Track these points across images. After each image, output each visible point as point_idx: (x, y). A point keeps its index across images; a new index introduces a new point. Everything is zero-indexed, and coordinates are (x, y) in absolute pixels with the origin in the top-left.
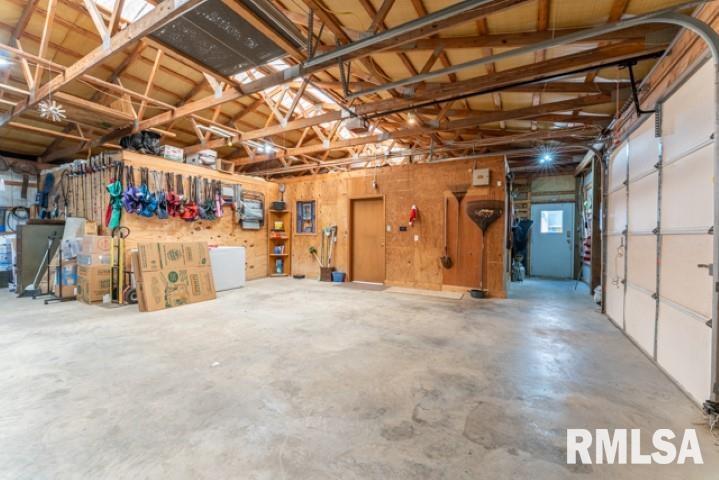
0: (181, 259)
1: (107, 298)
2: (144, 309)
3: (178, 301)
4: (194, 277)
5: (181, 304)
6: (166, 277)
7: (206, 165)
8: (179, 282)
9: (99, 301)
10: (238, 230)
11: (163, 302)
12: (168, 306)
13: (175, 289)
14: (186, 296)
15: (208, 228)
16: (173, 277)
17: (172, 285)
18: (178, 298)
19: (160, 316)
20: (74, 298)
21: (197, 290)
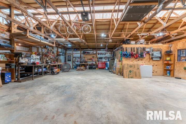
0: (132, 68)
1: (119, 74)
2: (124, 77)
3: (131, 77)
4: (135, 72)
5: (132, 78)
6: (129, 71)
7: (141, 44)
8: (131, 73)
9: (118, 74)
10: (151, 61)
11: (128, 77)
12: (129, 78)
13: (131, 74)
14: (133, 77)
15: (142, 60)
16: (130, 71)
17: (130, 73)
18: (131, 76)
19: (127, 80)
20: (115, 73)
21: (136, 75)
